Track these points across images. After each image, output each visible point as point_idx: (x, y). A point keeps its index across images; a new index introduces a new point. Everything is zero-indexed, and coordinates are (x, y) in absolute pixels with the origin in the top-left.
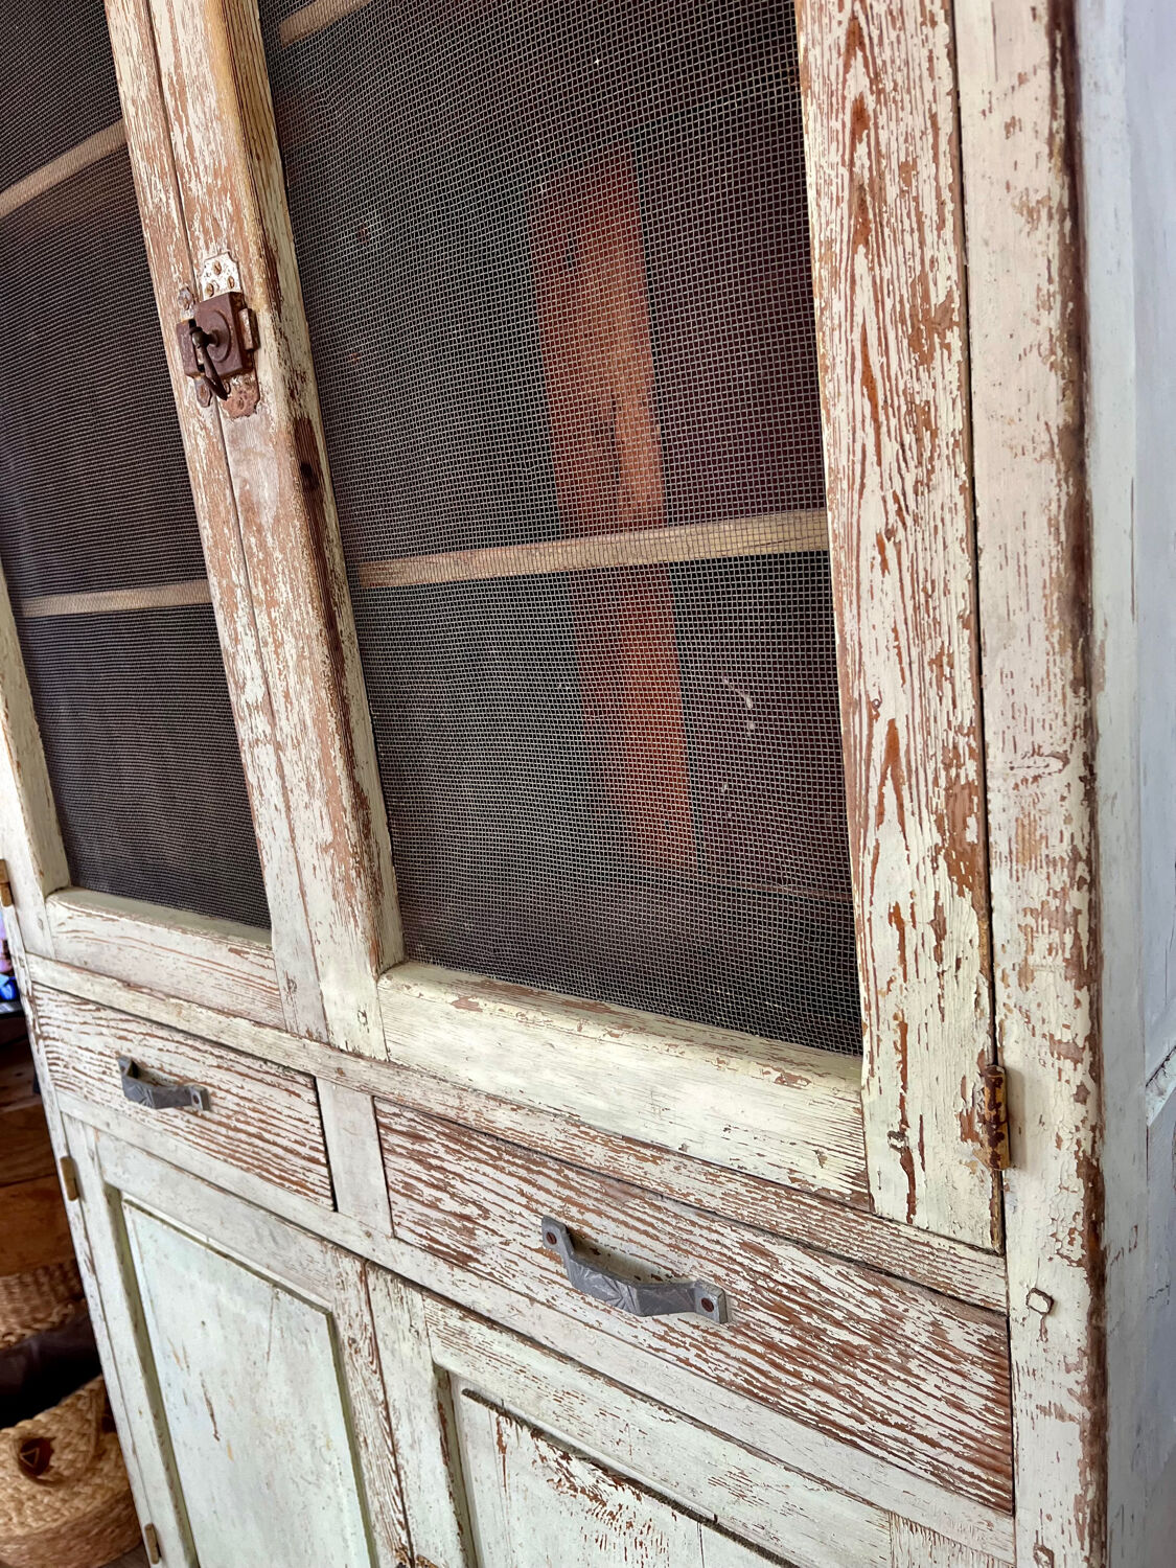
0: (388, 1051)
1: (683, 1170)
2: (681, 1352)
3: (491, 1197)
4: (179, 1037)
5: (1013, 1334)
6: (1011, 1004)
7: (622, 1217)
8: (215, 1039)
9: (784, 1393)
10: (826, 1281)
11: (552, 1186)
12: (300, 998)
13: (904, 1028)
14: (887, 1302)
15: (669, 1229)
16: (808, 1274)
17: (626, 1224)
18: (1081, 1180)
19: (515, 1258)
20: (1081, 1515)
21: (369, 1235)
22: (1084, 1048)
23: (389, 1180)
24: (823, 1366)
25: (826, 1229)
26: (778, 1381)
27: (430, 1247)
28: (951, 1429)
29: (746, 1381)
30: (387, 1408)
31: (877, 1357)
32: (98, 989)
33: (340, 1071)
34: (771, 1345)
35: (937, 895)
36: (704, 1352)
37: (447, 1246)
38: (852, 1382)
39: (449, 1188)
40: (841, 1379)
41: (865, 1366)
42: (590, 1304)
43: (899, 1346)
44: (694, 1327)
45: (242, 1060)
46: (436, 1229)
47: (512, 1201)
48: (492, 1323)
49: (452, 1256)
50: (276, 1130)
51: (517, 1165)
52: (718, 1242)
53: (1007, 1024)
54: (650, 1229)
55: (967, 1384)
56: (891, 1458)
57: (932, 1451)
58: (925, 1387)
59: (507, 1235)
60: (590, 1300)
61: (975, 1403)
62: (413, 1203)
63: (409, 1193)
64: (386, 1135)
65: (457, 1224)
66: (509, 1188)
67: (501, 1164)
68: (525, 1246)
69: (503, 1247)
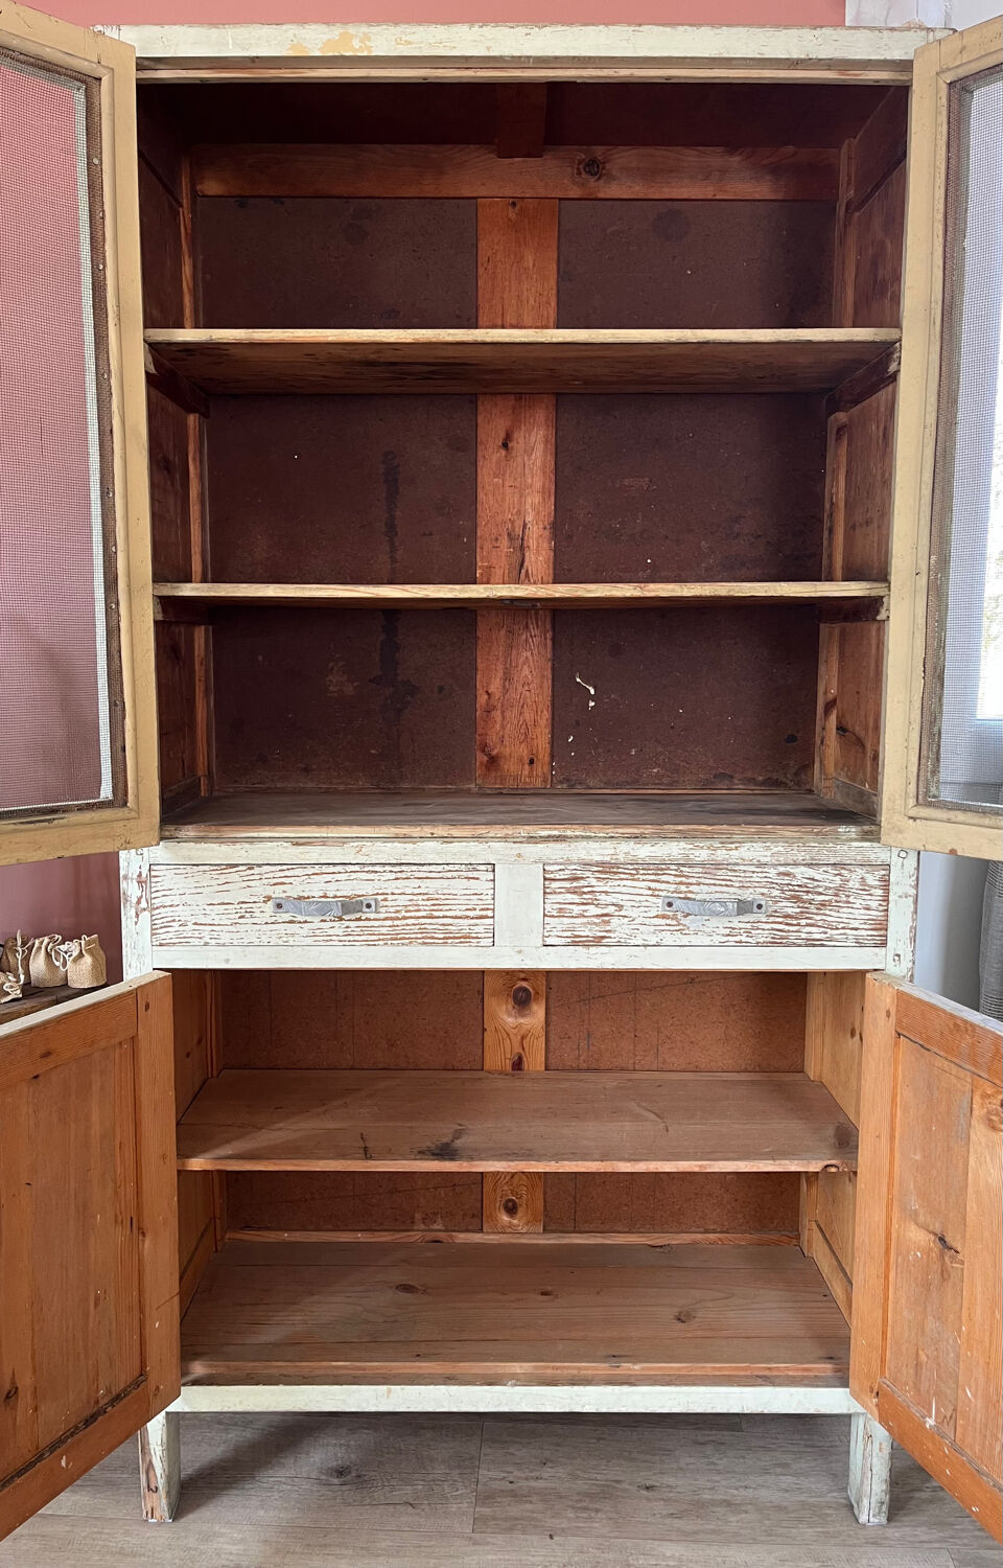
2: (737, 938)
3: (628, 897)
4: (357, 868)
5: (891, 871)
7: (713, 882)
8: (395, 862)
9: (790, 936)
10: (817, 877)
11: (671, 879)
14: (843, 876)
15: (739, 879)
16: (808, 877)
17: (714, 885)
19: (638, 927)
21: (520, 952)
23: (547, 911)
24: (810, 916)
26: (789, 931)
27: (573, 942)
28: (863, 919)
29: (773, 938)
31: (836, 901)
32: (259, 852)
33: (519, 855)
34: (786, 916)
36: (750, 933)
37: (588, 936)
38: (824, 917)
39: (594, 902)
40: (819, 918)
41: (829, 908)
42: (685, 934)
43: (845, 893)
44: (746, 923)
45: (425, 868)
46: (579, 930)
47: (642, 895)
49: (590, 941)
50: (450, 907)
52: (765, 877)
54: (729, 883)
55: (872, 898)
57: (854, 932)
58: (854, 906)
59: (634, 915)
60: (687, 932)
61: (874, 904)
62: (565, 919)
63: (560, 914)
64: (549, 884)
65: (598, 921)
66: (641, 888)
67: (637, 877)
68: (646, 917)
69: (630, 923)
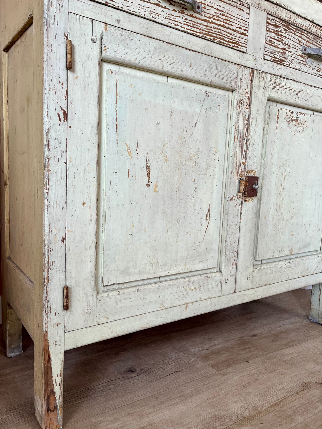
2: (320, 73)
3: (292, 42)
7: (316, 44)
11: (305, 38)
19: (294, 59)
21: (255, 59)
23: (266, 40)
27: (274, 60)
30: (248, 121)
33: (259, 4)
37: (278, 59)
39: (282, 41)
42: (307, 67)
46: (276, 54)
47: (296, 43)
48: (287, 79)
49: (279, 61)
51: (298, 33)
59: (293, 52)
62: (272, 47)
63: (271, 44)
64: (268, 26)
65: (282, 51)
66: (296, 39)
67: (296, 33)
68: (297, 55)
69: (292, 56)
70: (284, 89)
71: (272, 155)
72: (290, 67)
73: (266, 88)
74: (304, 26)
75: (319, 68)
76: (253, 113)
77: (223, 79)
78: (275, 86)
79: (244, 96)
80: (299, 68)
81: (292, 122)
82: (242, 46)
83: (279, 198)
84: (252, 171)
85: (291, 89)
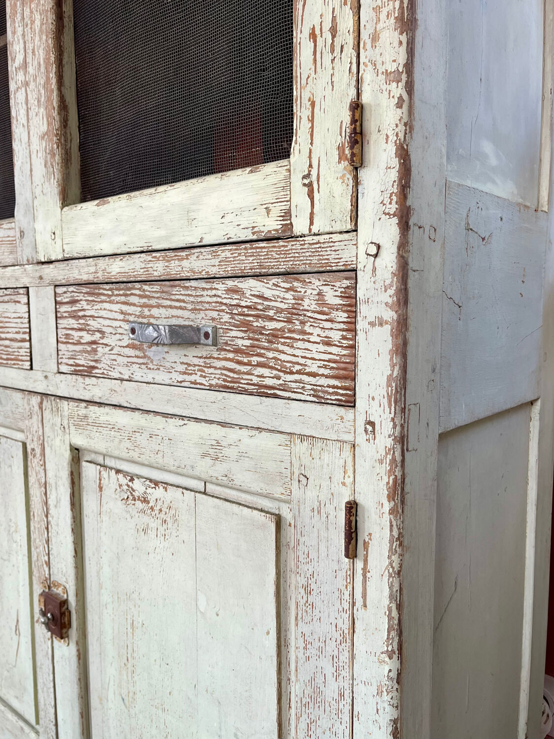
0: (64, 251)
1: (201, 257)
2: (193, 378)
3: (107, 322)
5: (358, 280)
6: (367, 61)
7: (168, 303)
9: (242, 379)
10: (268, 293)
11: (137, 300)
12: (26, 241)
13: (313, 104)
14: (296, 291)
15: (192, 299)
16: (258, 293)
17: (171, 307)
18: (397, 159)
19: (116, 357)
20: (390, 388)
21: (46, 377)
22: (402, 72)
23: (59, 337)
24: (262, 351)
25: (268, 258)
26: (240, 372)
27: (75, 370)
28: (324, 361)
29: (224, 380)
30: (46, 488)
31: (290, 331)
33: (41, 278)
34: (237, 351)
35: (334, 9)
36: (204, 372)
37: (83, 366)
38: (276, 355)
39: (86, 327)
40: (270, 355)
41: (283, 340)
42: (150, 369)
43: (301, 318)
44: (201, 357)
46: (78, 357)
47: (116, 320)
48: (100, 404)
49: (85, 371)
50: (7, 330)
52: (215, 296)
53: (364, 76)
54: (183, 304)
55: (334, 326)
56: (293, 396)
57: (313, 381)
58: (312, 339)
59: (113, 344)
60: (150, 366)
61: (336, 336)
62: (69, 346)
63: (68, 340)
64: (59, 308)
65: (89, 349)
66: (116, 312)
67: (113, 298)
68: (121, 347)
69: (110, 352)
70: (99, 428)
71: (98, 566)
72: (108, 378)
73: (64, 427)
74: (130, 273)
75: (186, 364)
76: (50, 474)
77: (8, 417)
78: (80, 423)
79: (35, 443)
80: (129, 377)
81: (133, 502)
82: (23, 361)
83: (124, 672)
84: (59, 585)
85: (113, 428)
